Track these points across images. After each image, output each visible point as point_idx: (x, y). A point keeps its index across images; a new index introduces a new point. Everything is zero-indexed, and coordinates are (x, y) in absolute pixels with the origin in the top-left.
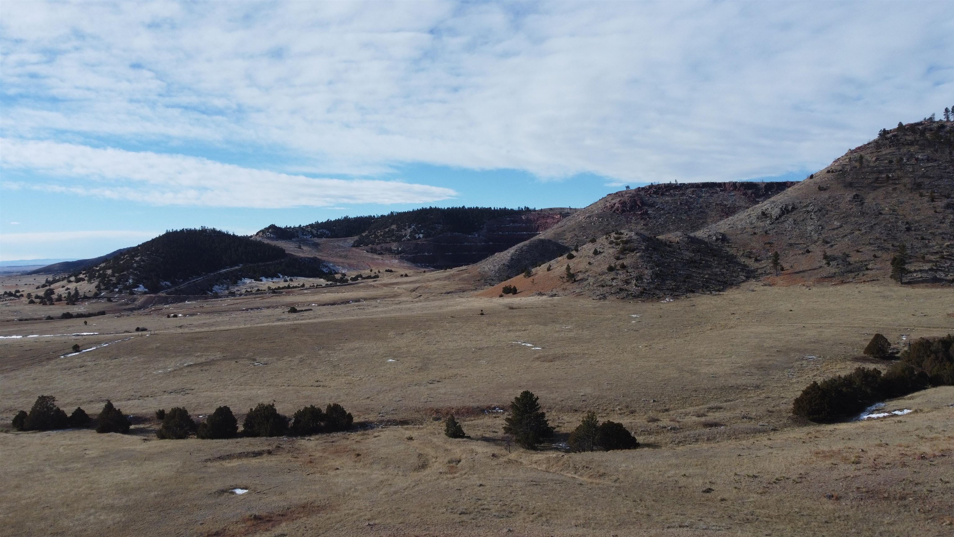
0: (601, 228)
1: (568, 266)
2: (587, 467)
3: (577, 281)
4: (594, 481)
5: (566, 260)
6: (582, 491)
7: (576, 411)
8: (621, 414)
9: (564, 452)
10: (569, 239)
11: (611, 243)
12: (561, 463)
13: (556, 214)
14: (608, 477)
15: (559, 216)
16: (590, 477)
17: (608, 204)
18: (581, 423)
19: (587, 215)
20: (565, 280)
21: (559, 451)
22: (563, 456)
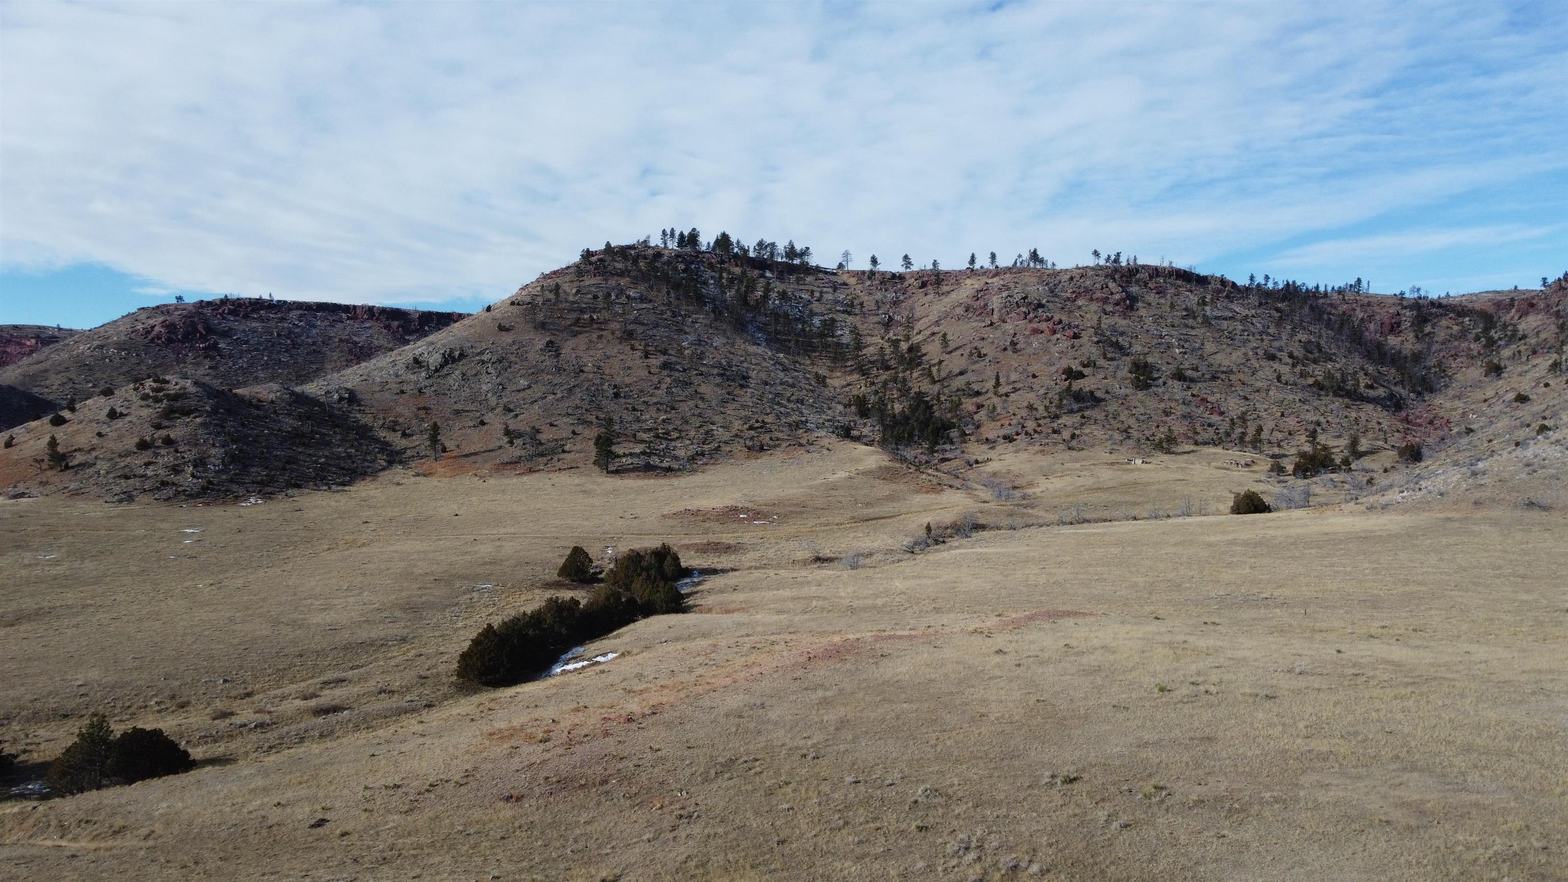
0: (125, 369)
1: (53, 438)
2: (87, 822)
3: (73, 467)
4: (103, 845)
5: (49, 427)
6: (75, 869)
7: (66, 716)
8: (159, 712)
9: (37, 799)
10: (55, 387)
11: (145, 397)
12: (31, 821)
13: (27, 337)
14: (132, 833)
15: (33, 341)
16: (95, 838)
17: (140, 326)
18: (76, 739)
19: (96, 343)
20: (45, 466)
21: (26, 799)
22: (35, 808)
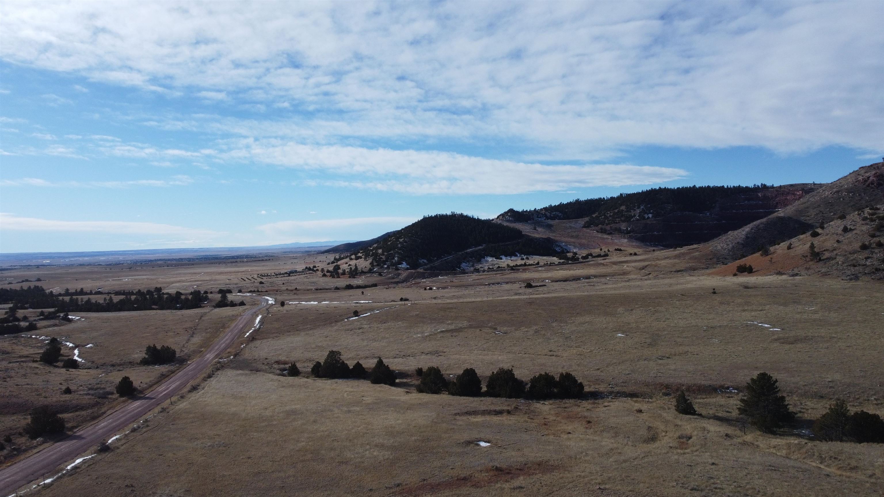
0: (852, 204)
1: (812, 244)
2: (835, 458)
3: (823, 260)
4: (844, 473)
5: (810, 238)
6: (829, 483)
7: (822, 397)
8: (877, 404)
9: (807, 439)
10: (812, 216)
11: (865, 219)
12: (804, 450)
13: (798, 191)
14: (862, 471)
15: (801, 192)
16: (839, 469)
17: (860, 178)
18: (828, 411)
19: (835, 190)
20: (808, 259)
21: (801, 438)
22: (806, 443)
